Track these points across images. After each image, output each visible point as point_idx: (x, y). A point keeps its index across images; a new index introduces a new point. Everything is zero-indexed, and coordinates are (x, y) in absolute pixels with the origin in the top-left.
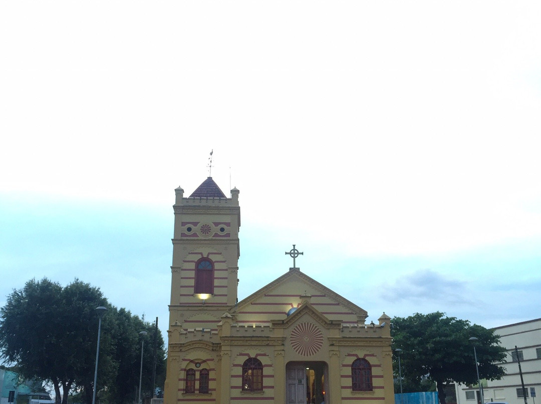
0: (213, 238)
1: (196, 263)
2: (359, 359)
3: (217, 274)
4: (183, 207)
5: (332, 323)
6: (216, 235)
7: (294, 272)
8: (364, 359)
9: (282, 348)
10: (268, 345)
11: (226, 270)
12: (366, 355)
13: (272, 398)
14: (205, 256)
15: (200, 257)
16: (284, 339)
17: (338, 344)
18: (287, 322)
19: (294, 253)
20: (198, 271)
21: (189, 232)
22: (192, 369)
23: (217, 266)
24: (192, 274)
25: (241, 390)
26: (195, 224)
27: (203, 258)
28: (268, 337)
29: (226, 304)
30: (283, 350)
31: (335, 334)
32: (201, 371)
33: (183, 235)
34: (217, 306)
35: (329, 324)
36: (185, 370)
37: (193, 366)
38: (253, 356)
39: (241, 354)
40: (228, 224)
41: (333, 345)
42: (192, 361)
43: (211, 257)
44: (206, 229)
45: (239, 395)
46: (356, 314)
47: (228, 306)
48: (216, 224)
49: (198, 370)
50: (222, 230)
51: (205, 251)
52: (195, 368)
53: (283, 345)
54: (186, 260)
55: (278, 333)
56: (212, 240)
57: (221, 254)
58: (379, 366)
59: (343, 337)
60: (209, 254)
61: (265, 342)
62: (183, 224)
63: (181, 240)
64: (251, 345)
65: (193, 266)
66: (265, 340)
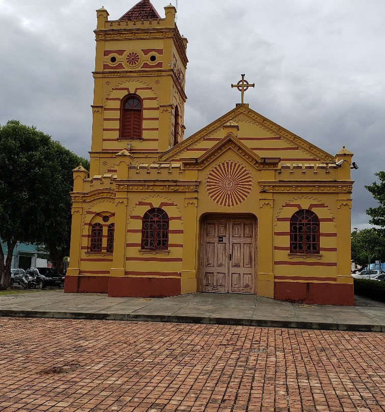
0: (143, 69)
1: (122, 101)
2: (301, 212)
3: (146, 114)
4: (106, 33)
5: (265, 162)
6: (146, 65)
7: (242, 109)
8: (309, 212)
9: (195, 195)
10: (176, 192)
11: (157, 109)
12: (312, 206)
13: (180, 260)
14: (132, 92)
15: (126, 93)
16: (198, 184)
17: (272, 191)
18: (202, 162)
19: (243, 85)
20: (124, 110)
21: (114, 63)
22: (99, 224)
23: (146, 104)
24: (117, 115)
25: (140, 248)
26: (121, 52)
27: (130, 94)
28: (176, 181)
29: (157, 150)
30: (196, 198)
31: (269, 176)
32: (109, 226)
33: (105, 66)
34: (146, 153)
35: (262, 163)
36: (90, 224)
37: (99, 220)
38: (156, 205)
39: (141, 204)
40: (160, 52)
41: (264, 192)
42: (98, 214)
43: (139, 93)
44: (133, 58)
45: (139, 255)
46: (320, 160)
47: (158, 153)
48: (146, 52)
49: (105, 225)
50: (153, 58)
51: (132, 86)
52: (102, 222)
53: (196, 191)
54: (110, 97)
55: (191, 176)
56: (139, 71)
57: (151, 88)
58: (331, 220)
59: (280, 181)
60: (137, 89)
61: (172, 188)
62: (106, 53)
63: (103, 73)
64: (154, 192)
65: (117, 104)
66: (173, 185)
